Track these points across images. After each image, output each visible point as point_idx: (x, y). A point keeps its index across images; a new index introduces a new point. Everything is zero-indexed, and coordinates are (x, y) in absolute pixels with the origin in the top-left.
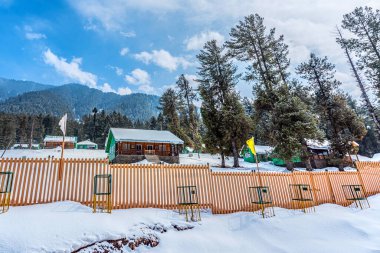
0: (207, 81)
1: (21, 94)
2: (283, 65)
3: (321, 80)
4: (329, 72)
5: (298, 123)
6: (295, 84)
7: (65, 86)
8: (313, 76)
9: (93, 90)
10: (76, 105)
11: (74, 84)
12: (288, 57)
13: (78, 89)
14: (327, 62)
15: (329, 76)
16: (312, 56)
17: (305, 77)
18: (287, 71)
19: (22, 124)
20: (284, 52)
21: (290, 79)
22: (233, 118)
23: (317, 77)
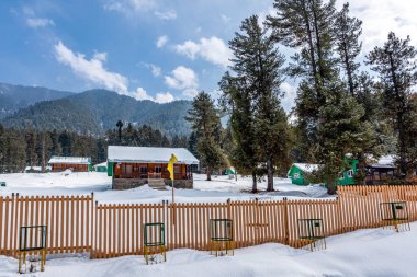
0: (244, 79)
1: (33, 105)
2: (352, 51)
3: (398, 72)
4: (409, 60)
5: (346, 135)
6: (363, 79)
7: (87, 93)
8: (388, 66)
9: (124, 97)
10: (103, 118)
11: (99, 90)
12: (359, 39)
13: (105, 97)
14: (410, 44)
15: (410, 67)
16: (390, 36)
17: (376, 69)
18: (356, 61)
19: (30, 142)
20: (356, 32)
21: (358, 73)
22: (268, 130)
23: (393, 69)
